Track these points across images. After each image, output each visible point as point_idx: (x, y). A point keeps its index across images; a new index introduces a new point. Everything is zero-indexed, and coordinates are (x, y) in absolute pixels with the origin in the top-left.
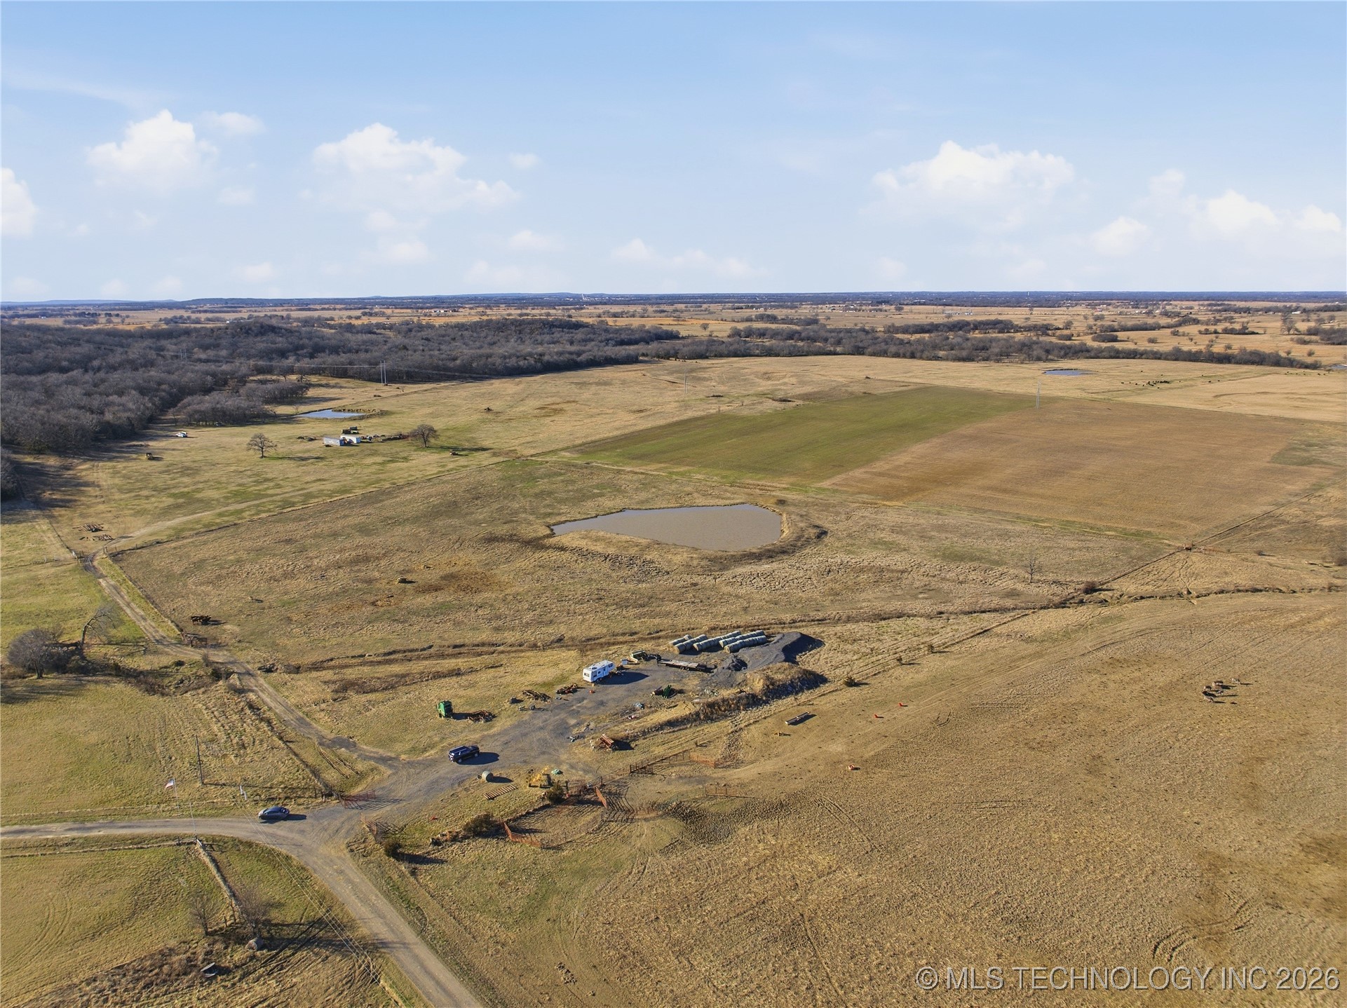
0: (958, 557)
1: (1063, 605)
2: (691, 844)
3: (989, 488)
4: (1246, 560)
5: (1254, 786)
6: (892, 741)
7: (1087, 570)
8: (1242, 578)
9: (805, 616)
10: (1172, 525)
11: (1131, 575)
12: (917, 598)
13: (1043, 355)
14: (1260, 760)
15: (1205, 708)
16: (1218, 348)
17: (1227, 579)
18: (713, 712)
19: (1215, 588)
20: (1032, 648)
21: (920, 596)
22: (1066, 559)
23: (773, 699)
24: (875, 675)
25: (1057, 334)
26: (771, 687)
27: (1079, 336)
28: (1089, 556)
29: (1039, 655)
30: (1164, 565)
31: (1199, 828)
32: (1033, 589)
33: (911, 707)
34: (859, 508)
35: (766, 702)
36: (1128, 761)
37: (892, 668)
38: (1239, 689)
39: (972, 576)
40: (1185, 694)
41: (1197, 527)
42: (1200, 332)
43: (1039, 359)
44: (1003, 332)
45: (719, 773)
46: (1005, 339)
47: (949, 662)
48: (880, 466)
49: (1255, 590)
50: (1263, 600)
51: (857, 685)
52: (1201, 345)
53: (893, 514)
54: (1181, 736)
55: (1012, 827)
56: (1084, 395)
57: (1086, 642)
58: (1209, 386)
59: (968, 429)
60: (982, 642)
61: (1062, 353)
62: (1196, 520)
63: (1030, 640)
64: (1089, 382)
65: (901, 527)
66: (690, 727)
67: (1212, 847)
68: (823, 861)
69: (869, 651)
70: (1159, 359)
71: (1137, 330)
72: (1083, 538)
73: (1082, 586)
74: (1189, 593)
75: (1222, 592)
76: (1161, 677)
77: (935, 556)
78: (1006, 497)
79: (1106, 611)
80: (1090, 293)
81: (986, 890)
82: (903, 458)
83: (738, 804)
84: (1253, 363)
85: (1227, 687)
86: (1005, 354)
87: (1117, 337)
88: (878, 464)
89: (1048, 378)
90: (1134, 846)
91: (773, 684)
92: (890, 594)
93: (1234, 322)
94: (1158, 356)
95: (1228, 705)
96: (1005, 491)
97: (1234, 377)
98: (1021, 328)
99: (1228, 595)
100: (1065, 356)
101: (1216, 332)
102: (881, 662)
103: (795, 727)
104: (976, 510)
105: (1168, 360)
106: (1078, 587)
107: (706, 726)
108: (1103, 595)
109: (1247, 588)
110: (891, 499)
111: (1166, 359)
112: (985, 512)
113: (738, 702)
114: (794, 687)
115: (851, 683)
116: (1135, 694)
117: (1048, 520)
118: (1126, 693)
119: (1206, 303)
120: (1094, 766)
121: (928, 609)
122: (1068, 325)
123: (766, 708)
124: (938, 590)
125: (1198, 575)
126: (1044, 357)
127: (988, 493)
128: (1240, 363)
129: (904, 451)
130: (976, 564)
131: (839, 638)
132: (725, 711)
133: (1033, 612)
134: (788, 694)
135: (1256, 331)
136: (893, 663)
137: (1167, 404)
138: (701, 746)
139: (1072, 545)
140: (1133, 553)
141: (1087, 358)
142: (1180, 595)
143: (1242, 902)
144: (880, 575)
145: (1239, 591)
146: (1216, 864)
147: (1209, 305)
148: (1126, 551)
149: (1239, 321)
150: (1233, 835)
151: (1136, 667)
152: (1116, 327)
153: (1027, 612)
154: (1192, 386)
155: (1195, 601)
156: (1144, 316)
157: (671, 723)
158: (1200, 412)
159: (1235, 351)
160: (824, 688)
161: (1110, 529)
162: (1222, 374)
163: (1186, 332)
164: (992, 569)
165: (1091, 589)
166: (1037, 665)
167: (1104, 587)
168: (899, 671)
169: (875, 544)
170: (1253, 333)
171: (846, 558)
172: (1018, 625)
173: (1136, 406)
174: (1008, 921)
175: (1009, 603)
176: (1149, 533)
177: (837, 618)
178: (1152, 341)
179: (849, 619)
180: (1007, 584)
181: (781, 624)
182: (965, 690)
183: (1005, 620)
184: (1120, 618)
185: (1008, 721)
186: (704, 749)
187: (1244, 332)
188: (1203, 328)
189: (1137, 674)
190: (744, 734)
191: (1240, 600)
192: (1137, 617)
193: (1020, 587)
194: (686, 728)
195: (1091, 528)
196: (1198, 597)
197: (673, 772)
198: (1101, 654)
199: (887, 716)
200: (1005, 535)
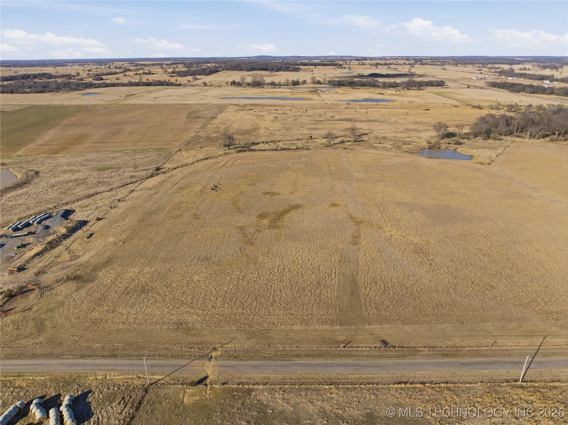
0: (104, 169)
1: (152, 176)
2: (85, 285)
3: (95, 143)
4: (199, 150)
5: (239, 208)
6: (129, 232)
7: (152, 164)
8: (200, 156)
9: (58, 204)
10: (170, 144)
11: (167, 162)
12: (99, 186)
13: (76, 87)
14: (236, 202)
15: (214, 193)
16: (144, 80)
17: (197, 157)
18: (52, 245)
19: (195, 160)
20: (152, 192)
21: (99, 185)
22: (143, 161)
23: (72, 233)
24: (105, 214)
25: (76, 78)
26: (69, 229)
27: (86, 78)
28: (149, 159)
29: (156, 193)
30: (175, 157)
31: (233, 222)
32: (137, 174)
33: (127, 220)
34: (44, 160)
35: (71, 235)
36: (204, 213)
37: (110, 210)
38: (220, 186)
39: (113, 174)
40: (207, 191)
41: (178, 144)
42: (134, 74)
43: (75, 90)
44: (49, 79)
45: (74, 262)
46: (54, 82)
47: (128, 203)
48: (39, 142)
49: (207, 159)
50: (210, 161)
51: (101, 219)
52: (136, 79)
53: (63, 159)
54: (213, 202)
55: (186, 239)
56: (105, 103)
57: (169, 185)
58: (149, 95)
59: (66, 122)
60: (135, 194)
61: (84, 86)
62: (176, 141)
63: (150, 189)
64: (104, 97)
65: (70, 163)
66: (46, 253)
67: (238, 225)
68: (136, 270)
69: (96, 208)
70: (125, 86)
71: (109, 75)
72: (143, 154)
73: (154, 169)
74: (188, 164)
75: (198, 161)
76: (198, 188)
77: (94, 171)
78: (104, 145)
79: (168, 175)
80: (76, 60)
81: (191, 257)
82: (47, 137)
83: (91, 268)
84: (159, 85)
85: (216, 187)
86: (58, 88)
87: (102, 78)
88: (38, 141)
89: (84, 97)
90: (220, 232)
91: (69, 228)
92: (87, 188)
93: (145, 70)
94: (124, 85)
95: (220, 191)
96: (102, 143)
97: (156, 91)
98: (57, 76)
99: (200, 162)
100: (86, 88)
101: (140, 74)
102: (104, 210)
103: (90, 239)
104: (96, 152)
105: (128, 86)
106: (153, 169)
107: (53, 251)
108: (163, 170)
109: (203, 159)
110: (56, 154)
111: (127, 86)
112: (100, 151)
113: (60, 238)
114: (78, 227)
115: (99, 219)
116: (193, 195)
117: (127, 150)
118: (191, 196)
119: (128, 62)
120: (196, 217)
121: (106, 189)
122: (78, 74)
123: (72, 237)
124: (104, 182)
125: (187, 158)
126: (77, 88)
127: (96, 145)
128: (155, 86)
129: (46, 134)
130: (111, 170)
131: (79, 207)
132: (56, 243)
133: (145, 181)
134: (77, 230)
135: (154, 73)
136: (109, 209)
137: (139, 103)
138: (57, 257)
139: (141, 156)
140: (163, 155)
141: (95, 88)
142: (186, 165)
143: (252, 234)
144: (78, 182)
145: (202, 160)
146: (242, 228)
147: (130, 63)
148: (161, 155)
149: (146, 69)
150: (241, 220)
151: (188, 188)
152: (100, 74)
153: (142, 181)
154: (143, 95)
155: (192, 166)
156: (108, 69)
157: (37, 255)
158: (153, 105)
159: (150, 80)
160: (89, 224)
161: (150, 149)
162: (151, 90)
163: (129, 74)
164: (119, 171)
165: (158, 169)
166: (158, 196)
167: (162, 168)
168: (113, 211)
169: (65, 172)
170: (153, 74)
171: (57, 179)
172: (142, 186)
173: (128, 105)
174: (202, 261)
175: (134, 180)
176: (164, 148)
177: (72, 201)
178: (117, 79)
179: (78, 200)
180: (127, 174)
181: (50, 209)
182: (141, 209)
183: (137, 186)
184: (174, 176)
185: (162, 213)
186: (60, 258)
187: (150, 73)
188: (135, 73)
189: (190, 190)
190: (71, 247)
191: (204, 162)
192: (179, 174)
193: (133, 174)
194: (45, 254)
195: (144, 150)
196: (191, 164)
197: (55, 268)
198: (175, 187)
199: (121, 225)
200: (114, 158)
